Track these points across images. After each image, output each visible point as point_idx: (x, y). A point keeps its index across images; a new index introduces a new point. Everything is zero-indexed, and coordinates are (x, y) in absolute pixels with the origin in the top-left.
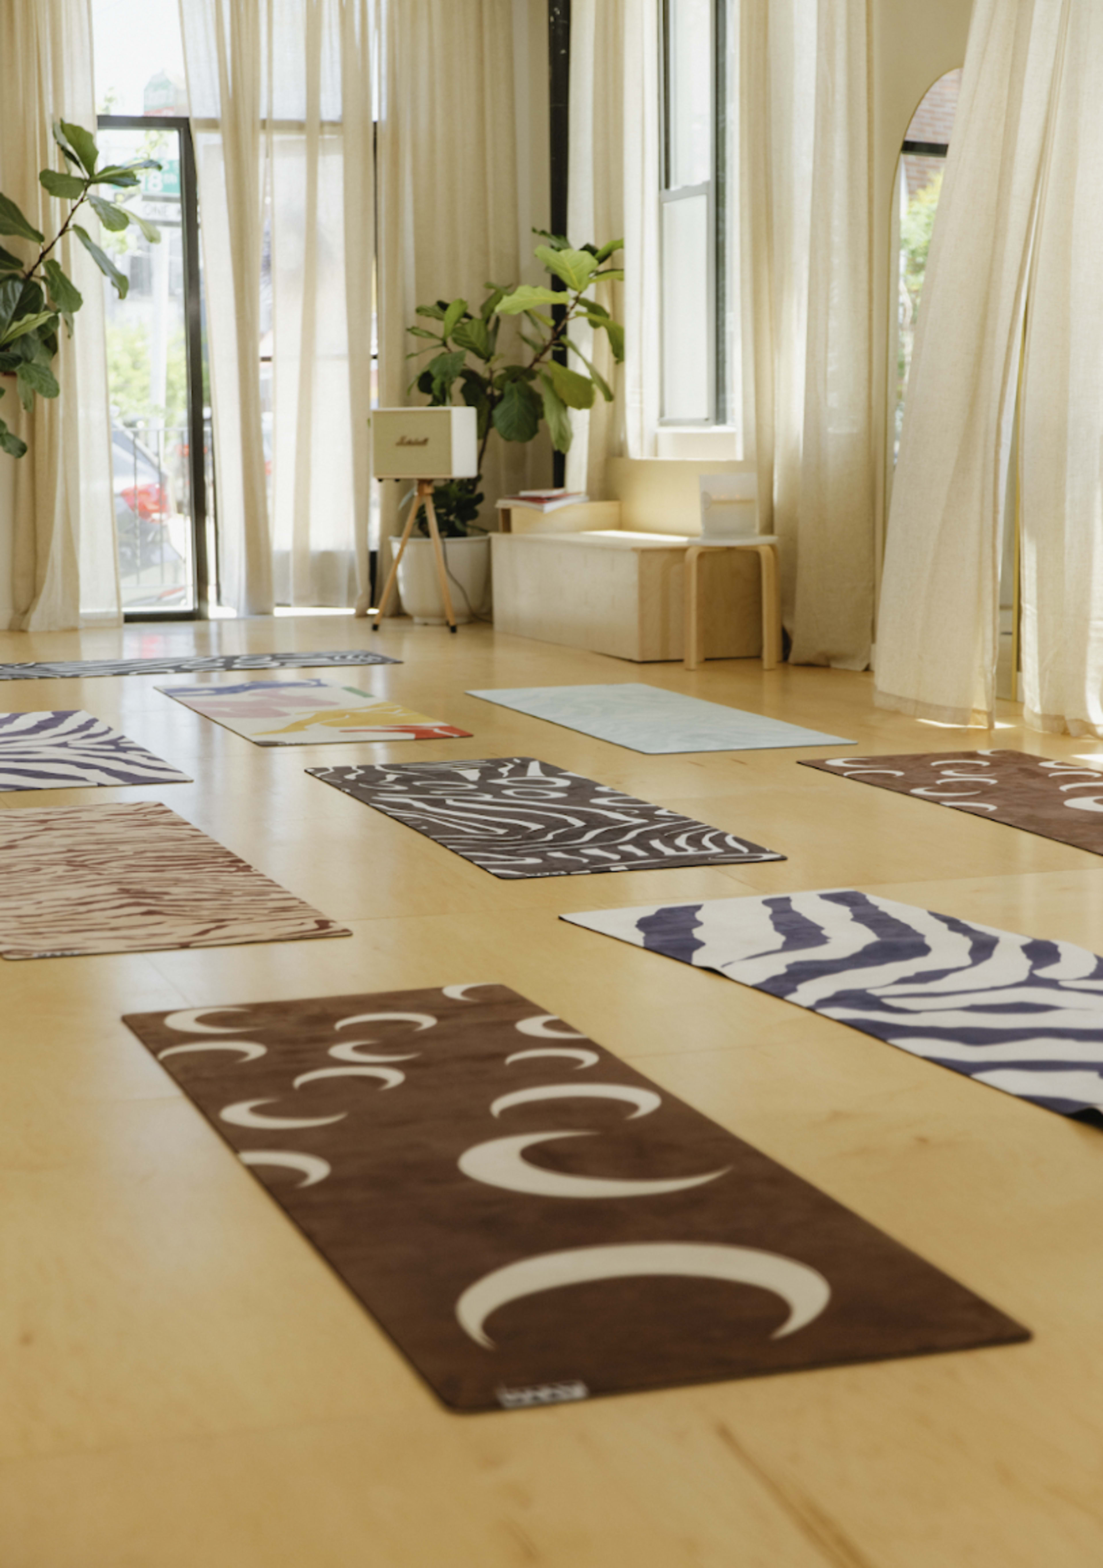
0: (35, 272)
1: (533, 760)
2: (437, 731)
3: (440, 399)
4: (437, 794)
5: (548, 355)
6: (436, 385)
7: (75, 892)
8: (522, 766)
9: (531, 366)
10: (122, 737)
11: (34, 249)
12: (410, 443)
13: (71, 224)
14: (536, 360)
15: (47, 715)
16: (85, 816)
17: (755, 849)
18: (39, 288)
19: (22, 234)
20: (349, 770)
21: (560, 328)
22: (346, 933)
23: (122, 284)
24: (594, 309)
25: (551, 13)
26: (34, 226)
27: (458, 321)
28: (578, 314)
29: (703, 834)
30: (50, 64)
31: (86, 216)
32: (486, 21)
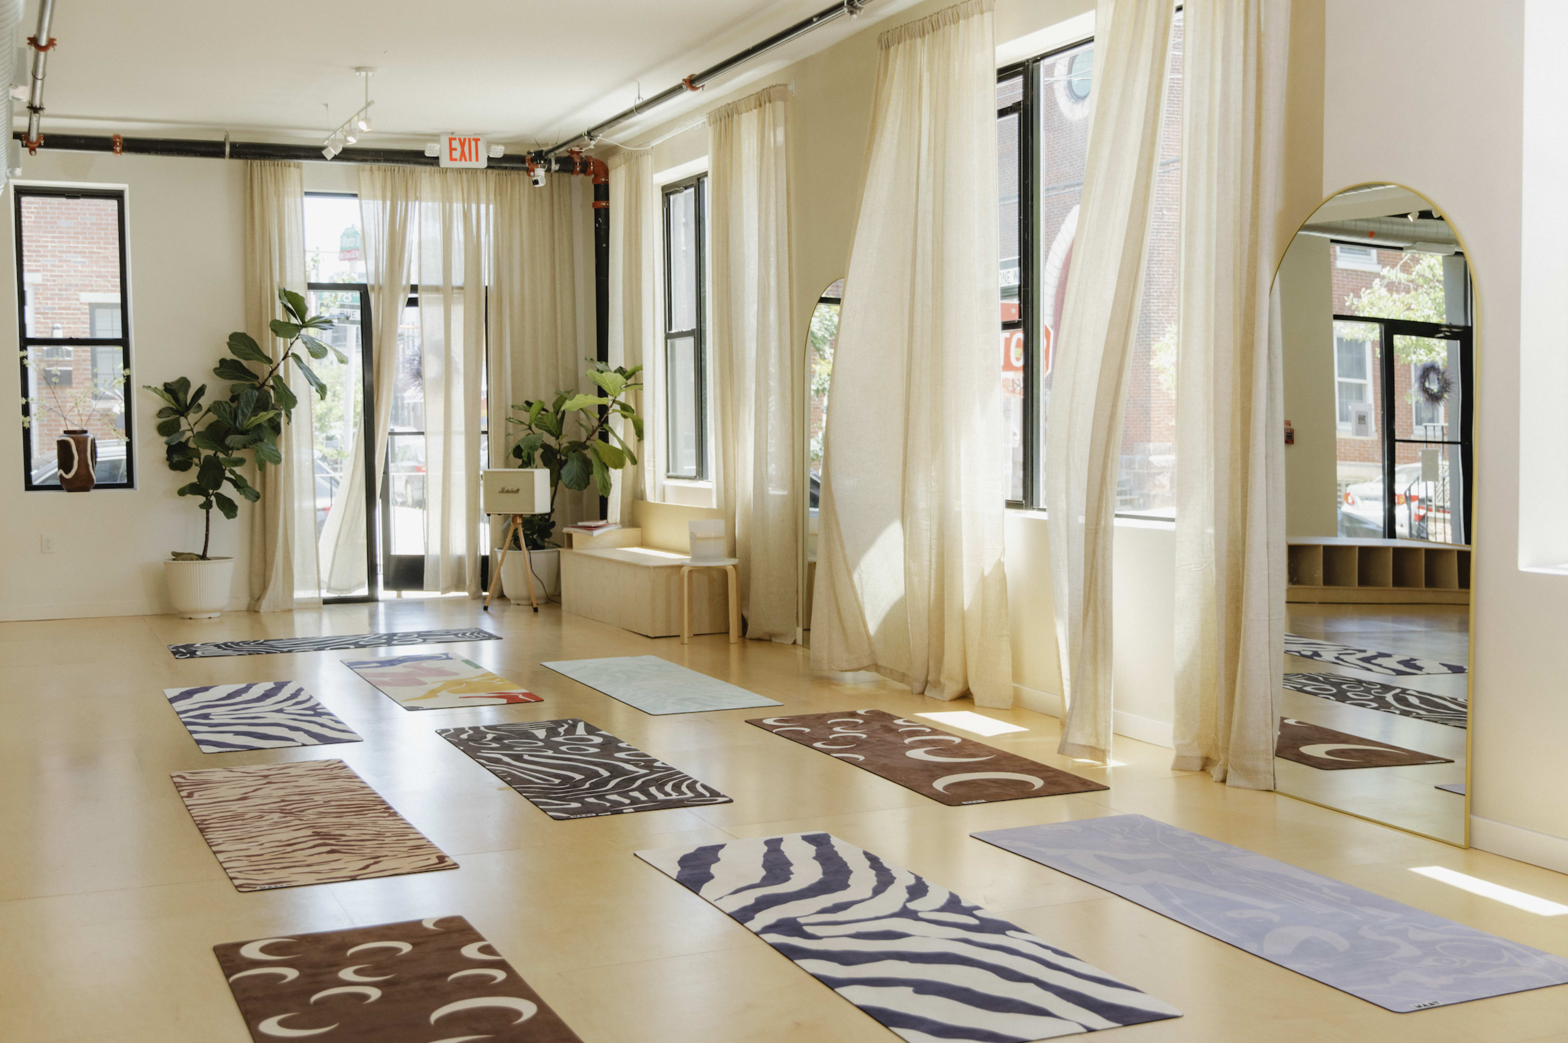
0: (266, 383)
1: (581, 721)
2: (521, 696)
3: (528, 463)
4: (518, 750)
5: (597, 434)
6: (524, 454)
7: (285, 835)
8: (573, 727)
9: (585, 442)
10: (318, 704)
11: (267, 368)
12: (508, 492)
13: (290, 352)
14: (588, 439)
15: (270, 685)
16: (293, 771)
17: (714, 794)
18: (269, 393)
19: (258, 360)
20: (462, 731)
21: (603, 419)
22: (455, 866)
23: (322, 389)
24: (625, 407)
25: (596, 221)
26: (267, 355)
27: (539, 413)
28: (614, 411)
29: (682, 782)
30: (277, 247)
31: (299, 348)
32: (556, 226)
